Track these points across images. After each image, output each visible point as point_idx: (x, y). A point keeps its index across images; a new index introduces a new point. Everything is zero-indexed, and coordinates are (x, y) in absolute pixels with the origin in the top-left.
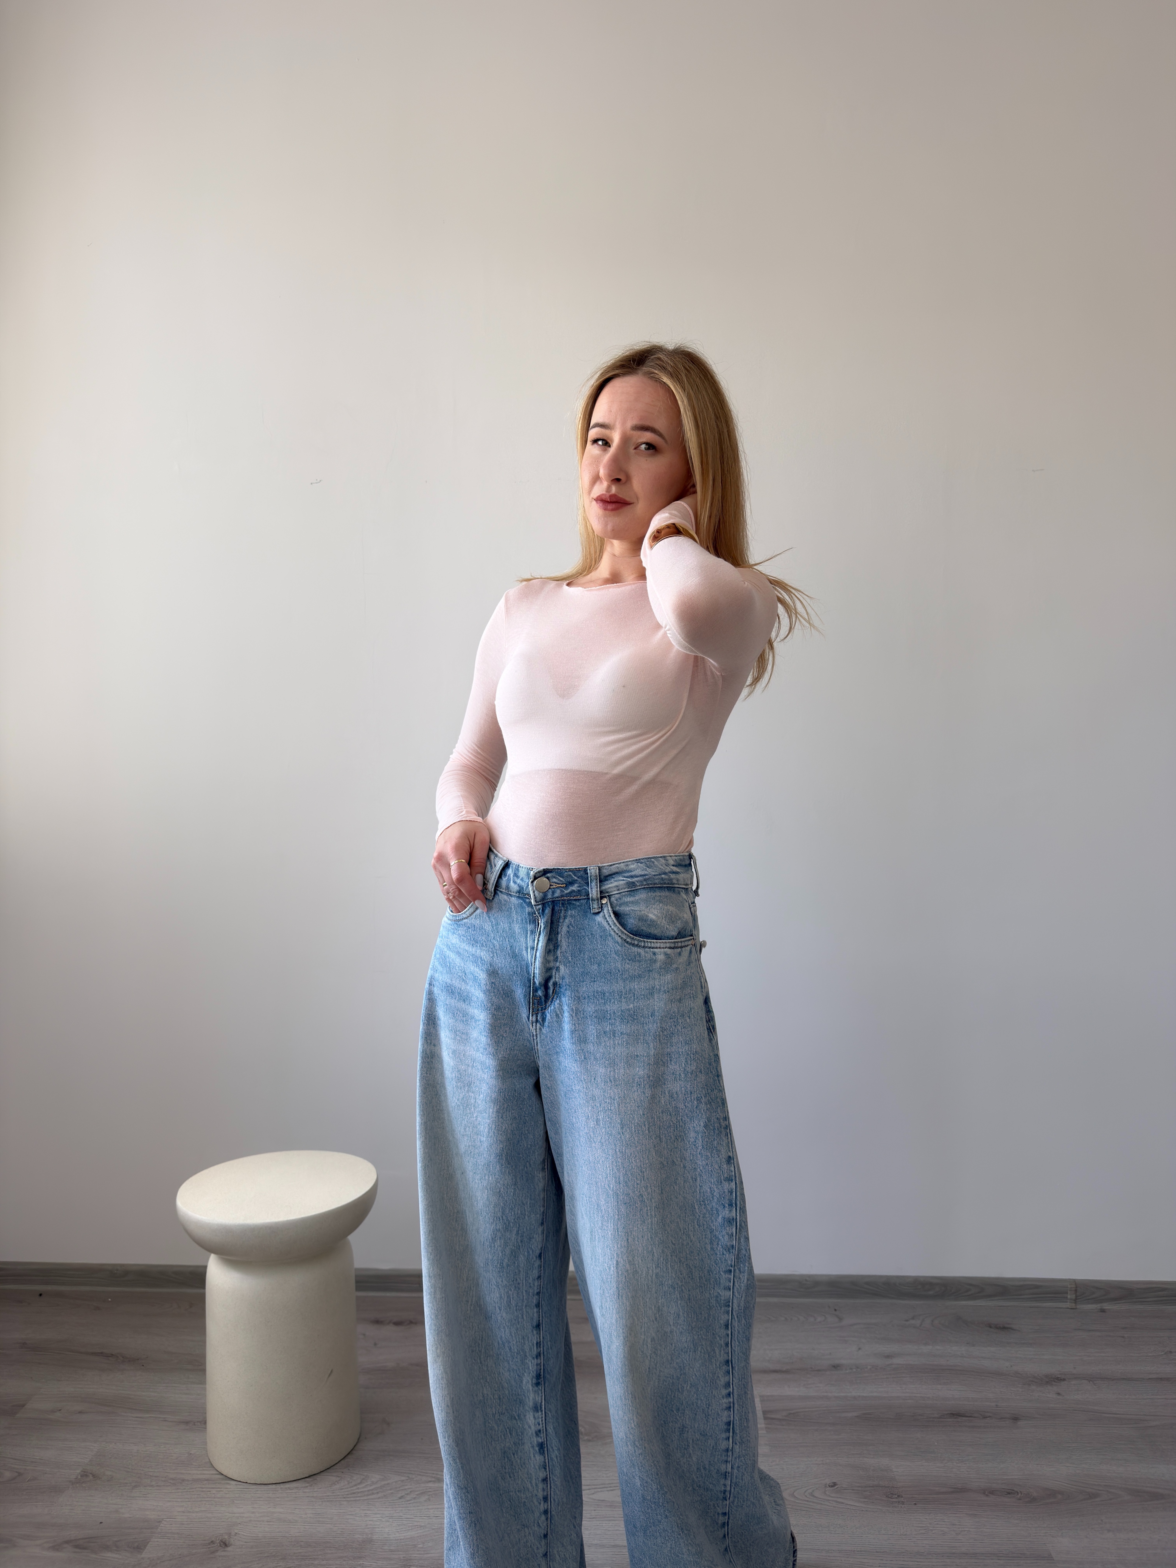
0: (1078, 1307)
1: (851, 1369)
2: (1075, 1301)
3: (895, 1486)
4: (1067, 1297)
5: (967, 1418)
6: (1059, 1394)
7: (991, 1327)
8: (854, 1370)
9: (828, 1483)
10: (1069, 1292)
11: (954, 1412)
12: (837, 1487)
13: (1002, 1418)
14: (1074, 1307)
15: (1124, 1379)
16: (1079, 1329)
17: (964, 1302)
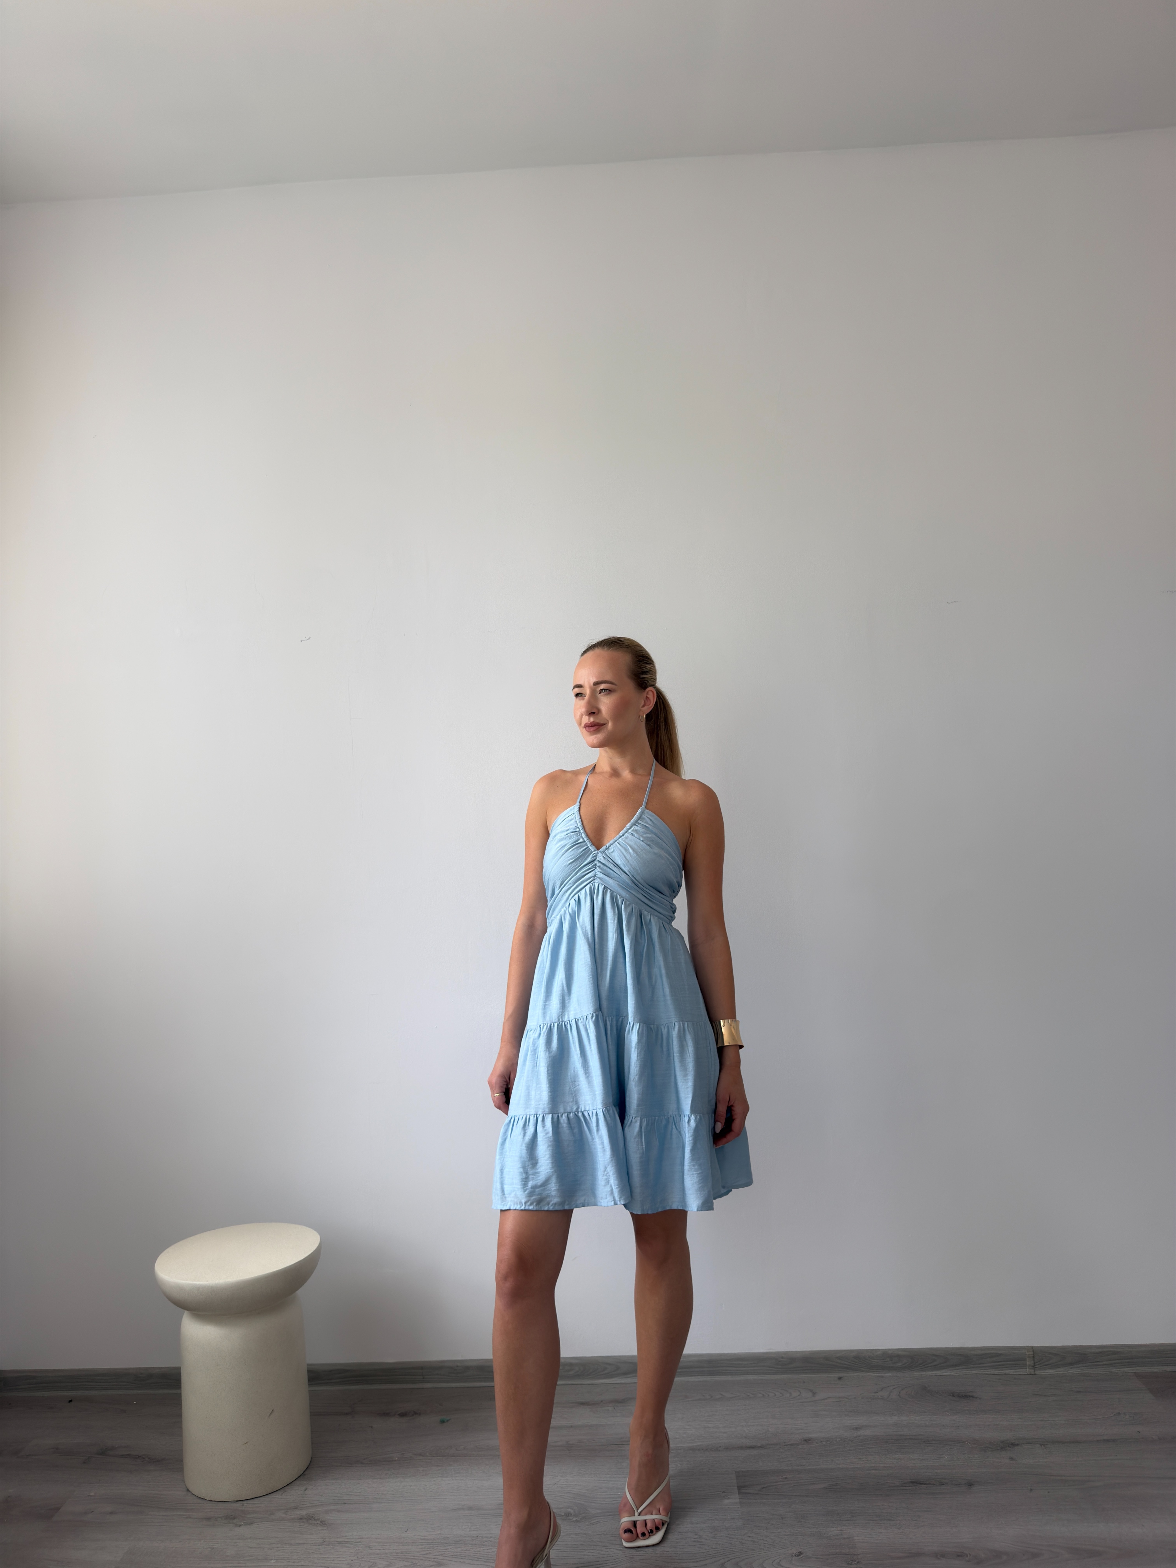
0: (1037, 1372)
1: (822, 1442)
2: (1034, 1367)
3: (855, 1553)
4: (1026, 1364)
5: (925, 1486)
6: (1012, 1459)
7: (953, 1396)
8: (824, 1443)
9: (795, 1552)
10: (1027, 1359)
11: (912, 1480)
12: (801, 1556)
13: (956, 1485)
14: (1033, 1373)
15: (1073, 1442)
16: (1036, 1395)
17: (930, 1373)
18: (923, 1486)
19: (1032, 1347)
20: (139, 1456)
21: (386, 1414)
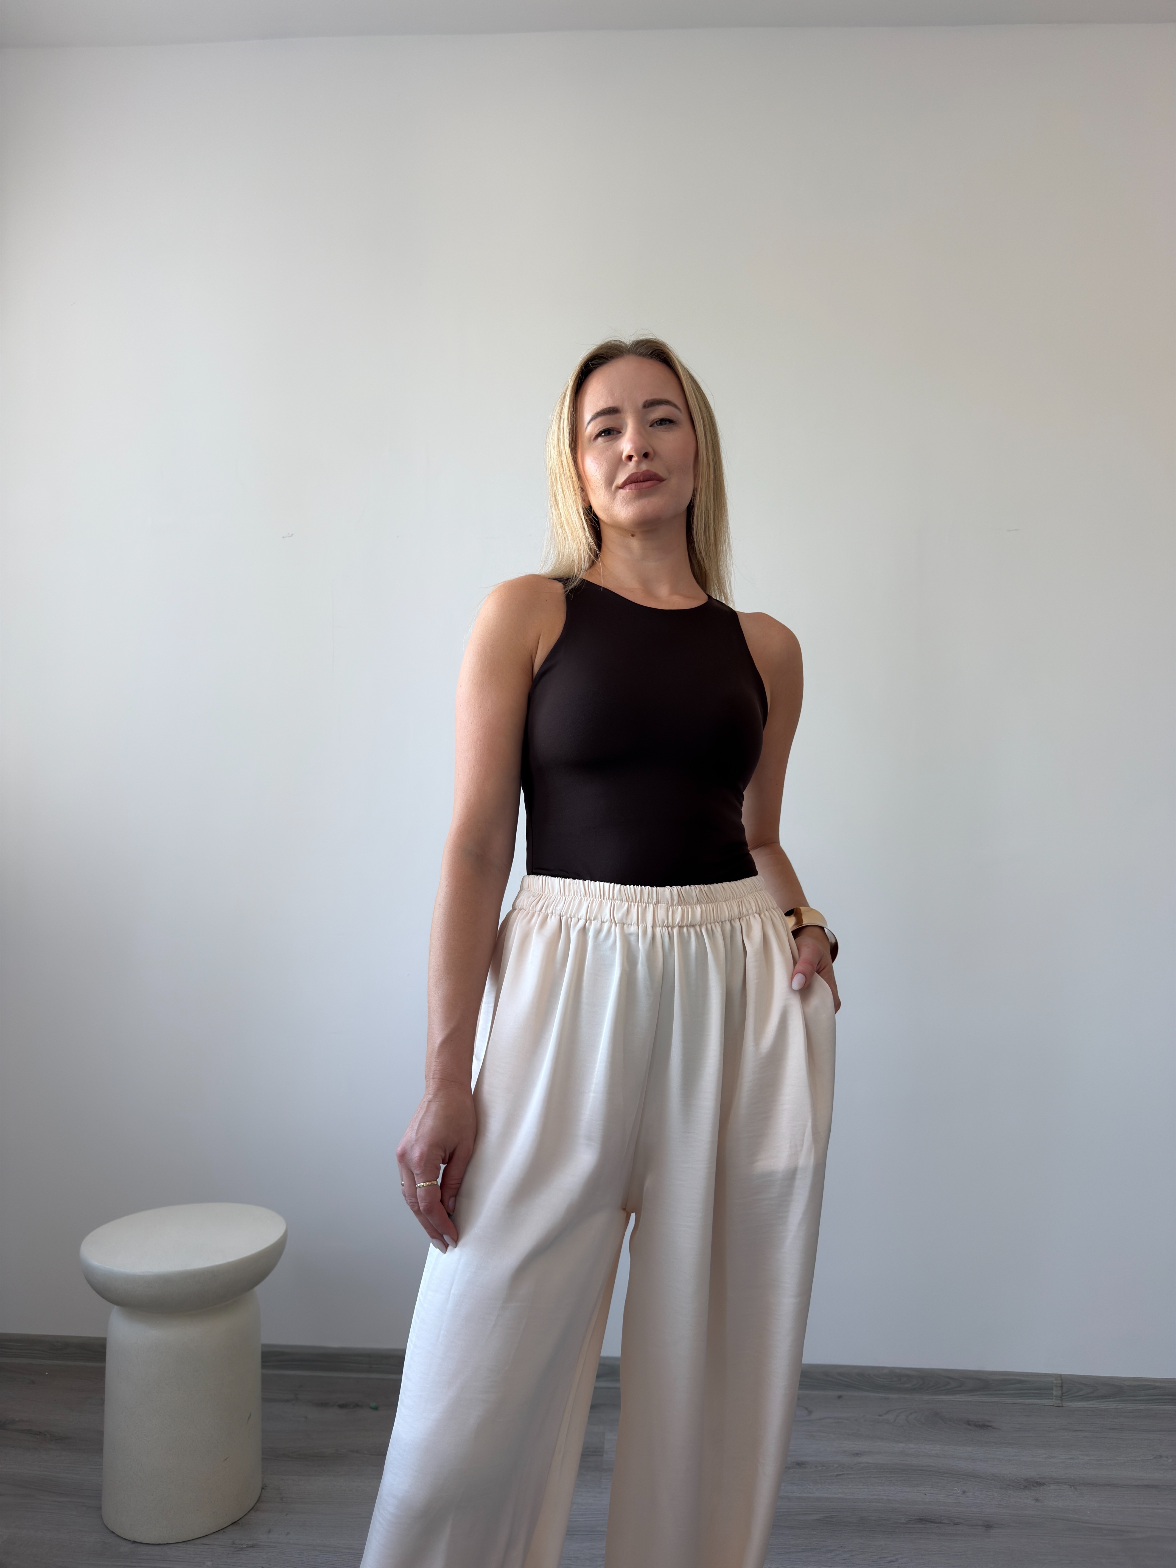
0: (1064, 1404)
1: (816, 1467)
2: (1061, 1398)
4: (1053, 1394)
5: (936, 1525)
6: (1037, 1500)
7: (969, 1425)
8: (820, 1468)
10: (1054, 1388)
11: (923, 1518)
13: (973, 1526)
14: (1061, 1405)
15: (1108, 1485)
16: (1063, 1429)
17: (942, 1397)
18: (933, 1524)
19: (1061, 1375)
20: (40, 1432)
21: (324, 1405)
